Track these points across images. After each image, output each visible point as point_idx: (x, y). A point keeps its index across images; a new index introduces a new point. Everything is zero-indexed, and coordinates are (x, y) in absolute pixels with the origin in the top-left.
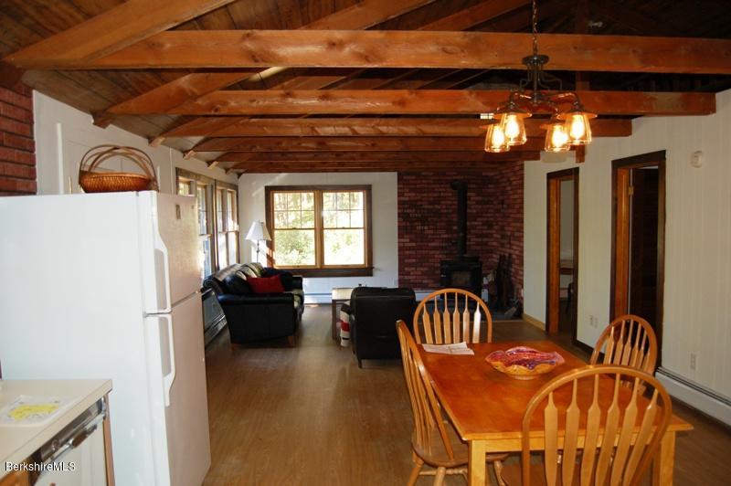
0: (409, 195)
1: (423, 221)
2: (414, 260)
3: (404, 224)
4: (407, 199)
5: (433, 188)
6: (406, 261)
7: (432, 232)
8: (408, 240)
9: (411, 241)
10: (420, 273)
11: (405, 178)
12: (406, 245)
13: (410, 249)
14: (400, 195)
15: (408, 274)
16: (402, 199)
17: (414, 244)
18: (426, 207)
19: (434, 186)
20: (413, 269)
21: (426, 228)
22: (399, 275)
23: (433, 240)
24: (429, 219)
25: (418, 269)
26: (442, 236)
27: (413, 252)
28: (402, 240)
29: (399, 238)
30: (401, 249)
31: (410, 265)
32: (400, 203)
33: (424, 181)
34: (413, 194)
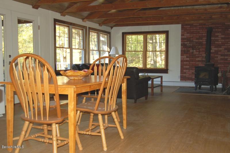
0: (187, 35)
1: (193, 48)
2: (188, 67)
3: (184, 49)
4: (186, 37)
5: (199, 32)
6: (185, 67)
7: (198, 53)
8: (186, 57)
9: (187, 57)
10: (191, 73)
11: (185, 27)
12: (185, 59)
13: (187, 61)
14: (182, 35)
15: (185, 73)
16: (183, 37)
17: (188, 59)
18: (195, 41)
19: (199, 31)
20: (187, 71)
21: (195, 51)
22: (181, 73)
23: (198, 57)
24: (196, 47)
25: (190, 71)
26: (203, 55)
27: (188, 63)
28: (183, 57)
29: (181, 56)
30: (182, 61)
31: (186, 69)
32: (182, 39)
33: (194, 28)
34: (189, 35)
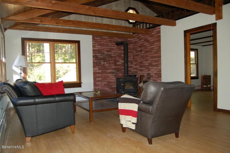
0: (98, 47)
1: (104, 60)
2: (101, 79)
3: (96, 61)
4: (97, 49)
5: (108, 44)
6: (97, 79)
7: (108, 65)
8: (98, 69)
9: (99, 69)
10: (103, 85)
11: (95, 38)
12: (97, 71)
13: (99, 73)
14: (94, 46)
15: (98, 85)
16: (95, 49)
17: (100, 71)
18: (105, 53)
19: (108, 43)
20: (100, 83)
21: (106, 63)
22: (94, 86)
23: (109, 69)
24: (107, 59)
25: (103, 83)
26: (112, 67)
27: (100, 75)
28: (95, 69)
29: (94, 68)
30: (95, 73)
31: (99, 81)
32: (94, 50)
33: (104, 41)
34: (100, 47)
